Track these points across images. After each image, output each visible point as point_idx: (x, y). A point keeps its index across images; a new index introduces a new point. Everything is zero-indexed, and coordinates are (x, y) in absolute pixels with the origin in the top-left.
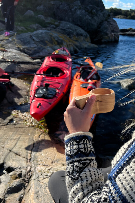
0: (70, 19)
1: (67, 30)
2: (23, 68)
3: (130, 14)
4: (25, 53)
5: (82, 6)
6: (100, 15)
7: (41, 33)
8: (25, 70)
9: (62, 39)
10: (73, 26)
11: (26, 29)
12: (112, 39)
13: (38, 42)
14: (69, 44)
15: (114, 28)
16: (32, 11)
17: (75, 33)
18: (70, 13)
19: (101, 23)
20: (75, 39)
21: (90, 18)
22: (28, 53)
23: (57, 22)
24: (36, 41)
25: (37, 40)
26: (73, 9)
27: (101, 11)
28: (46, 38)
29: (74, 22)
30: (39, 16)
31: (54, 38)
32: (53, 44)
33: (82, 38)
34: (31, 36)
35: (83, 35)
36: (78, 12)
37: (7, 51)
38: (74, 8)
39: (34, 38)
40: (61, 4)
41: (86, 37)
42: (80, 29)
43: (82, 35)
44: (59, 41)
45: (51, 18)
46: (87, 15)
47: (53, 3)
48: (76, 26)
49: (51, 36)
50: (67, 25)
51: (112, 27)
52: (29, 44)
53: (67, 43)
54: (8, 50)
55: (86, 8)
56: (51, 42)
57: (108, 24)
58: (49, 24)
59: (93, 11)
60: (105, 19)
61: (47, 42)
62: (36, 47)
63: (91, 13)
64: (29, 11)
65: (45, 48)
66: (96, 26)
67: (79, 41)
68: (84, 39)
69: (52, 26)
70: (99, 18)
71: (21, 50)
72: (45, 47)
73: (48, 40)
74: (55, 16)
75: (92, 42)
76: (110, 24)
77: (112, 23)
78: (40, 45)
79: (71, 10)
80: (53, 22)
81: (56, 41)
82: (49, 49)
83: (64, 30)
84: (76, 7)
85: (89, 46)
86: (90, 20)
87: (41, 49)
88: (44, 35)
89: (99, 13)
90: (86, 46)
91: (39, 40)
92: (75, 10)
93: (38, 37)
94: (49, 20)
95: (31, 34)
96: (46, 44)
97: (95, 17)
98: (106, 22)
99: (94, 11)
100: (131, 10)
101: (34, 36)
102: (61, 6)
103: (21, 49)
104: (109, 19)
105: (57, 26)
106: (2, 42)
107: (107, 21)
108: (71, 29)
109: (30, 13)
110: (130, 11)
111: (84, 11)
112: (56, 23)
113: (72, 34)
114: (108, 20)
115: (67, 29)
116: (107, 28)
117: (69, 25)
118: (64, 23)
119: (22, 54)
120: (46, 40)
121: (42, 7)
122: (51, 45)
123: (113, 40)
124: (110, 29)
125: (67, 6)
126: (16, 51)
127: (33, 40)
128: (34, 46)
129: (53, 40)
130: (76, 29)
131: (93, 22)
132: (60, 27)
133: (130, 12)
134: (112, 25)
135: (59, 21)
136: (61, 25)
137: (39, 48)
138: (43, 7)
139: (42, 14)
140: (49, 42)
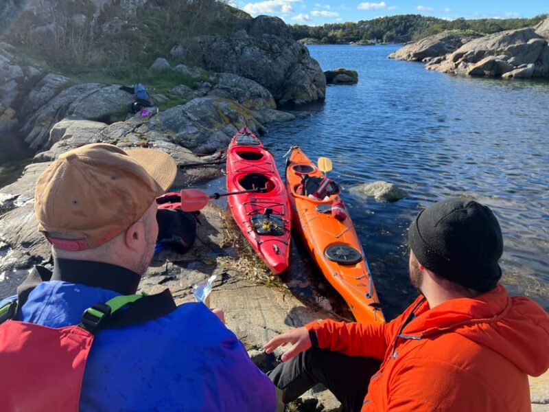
0: (234, 67)
1: (233, 89)
2: (191, 176)
3: (326, 34)
4: (182, 145)
5: (253, 40)
6: (286, 53)
7: (200, 105)
8: (195, 179)
9: (235, 111)
10: (242, 80)
11: (168, 97)
12: (313, 97)
13: (197, 121)
14: (249, 120)
15: (316, 75)
16: (164, 60)
17: (247, 94)
18: (234, 56)
19: (290, 69)
20: (249, 106)
21: (270, 61)
22: (188, 146)
23: (213, 75)
24: (194, 121)
25: (196, 119)
26: (237, 48)
27: (287, 44)
28: (210, 114)
29: (241, 72)
30: (178, 66)
31: (223, 112)
32: (222, 123)
33: (261, 101)
34: (184, 113)
35: (263, 96)
36: (248, 52)
37: (152, 145)
38: (240, 45)
39: (189, 115)
40: (215, 40)
41: (267, 98)
42: (256, 85)
43: (260, 96)
44: (232, 116)
45: (200, 69)
46: (265, 56)
47: (199, 40)
48: (247, 80)
49: (217, 108)
50: (231, 79)
51: (311, 73)
52: (184, 127)
53: (244, 118)
54: (153, 142)
55: (261, 43)
56: (219, 119)
57: (303, 69)
58: (199, 80)
59: (274, 47)
60: (297, 58)
61: (211, 120)
62: (196, 133)
63: (270, 51)
64: (159, 59)
65: (212, 133)
66: (282, 76)
67: (257, 108)
68: (264, 103)
69: (205, 84)
70: (286, 59)
71: (173, 142)
72: (212, 130)
73: (213, 116)
74: (205, 63)
75: (279, 107)
76: (308, 68)
77: (311, 66)
78: (203, 128)
79: (234, 50)
80: (206, 77)
81: (226, 116)
82: (218, 133)
83: (228, 90)
84: (243, 43)
85: (278, 117)
86: (270, 64)
87: (207, 135)
88: (204, 107)
89: (285, 48)
90: (273, 117)
91: (199, 119)
92: (242, 48)
93: (195, 113)
94: (198, 73)
95: (183, 108)
96: (211, 125)
97: (279, 59)
98: (300, 65)
99: (276, 45)
100: (325, 25)
101: (190, 112)
102: (215, 44)
103: (174, 138)
104: (304, 58)
105: (214, 83)
106: (139, 128)
107: (301, 63)
108: (240, 87)
109: (162, 63)
110: (325, 28)
111: (258, 49)
112: (212, 78)
113: (243, 95)
114: (303, 61)
115: (232, 86)
116: (303, 78)
117: (234, 80)
118: (225, 75)
119: (178, 147)
120: (210, 116)
121: (180, 49)
122: (219, 124)
123: (316, 98)
124: (308, 77)
125: (226, 43)
126: (167, 143)
127: (189, 118)
128: (194, 131)
129: (222, 114)
130: (248, 85)
131: (276, 68)
132: (220, 85)
133: (325, 31)
134: (311, 69)
135: (216, 74)
136: (221, 80)
137: (202, 133)
138: (182, 49)
139: (182, 63)
140: (215, 119)
